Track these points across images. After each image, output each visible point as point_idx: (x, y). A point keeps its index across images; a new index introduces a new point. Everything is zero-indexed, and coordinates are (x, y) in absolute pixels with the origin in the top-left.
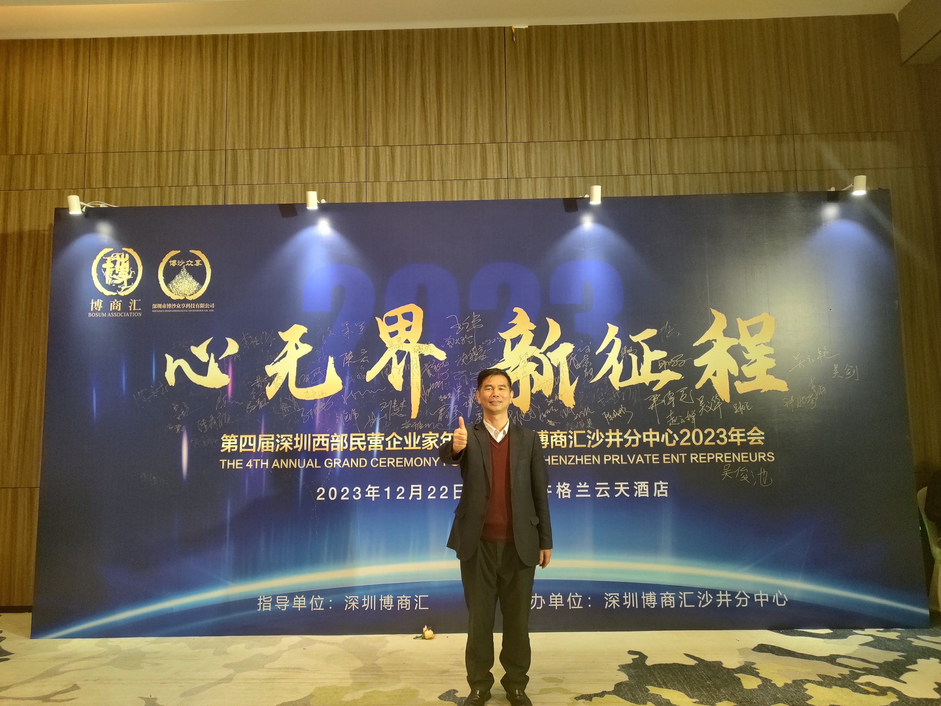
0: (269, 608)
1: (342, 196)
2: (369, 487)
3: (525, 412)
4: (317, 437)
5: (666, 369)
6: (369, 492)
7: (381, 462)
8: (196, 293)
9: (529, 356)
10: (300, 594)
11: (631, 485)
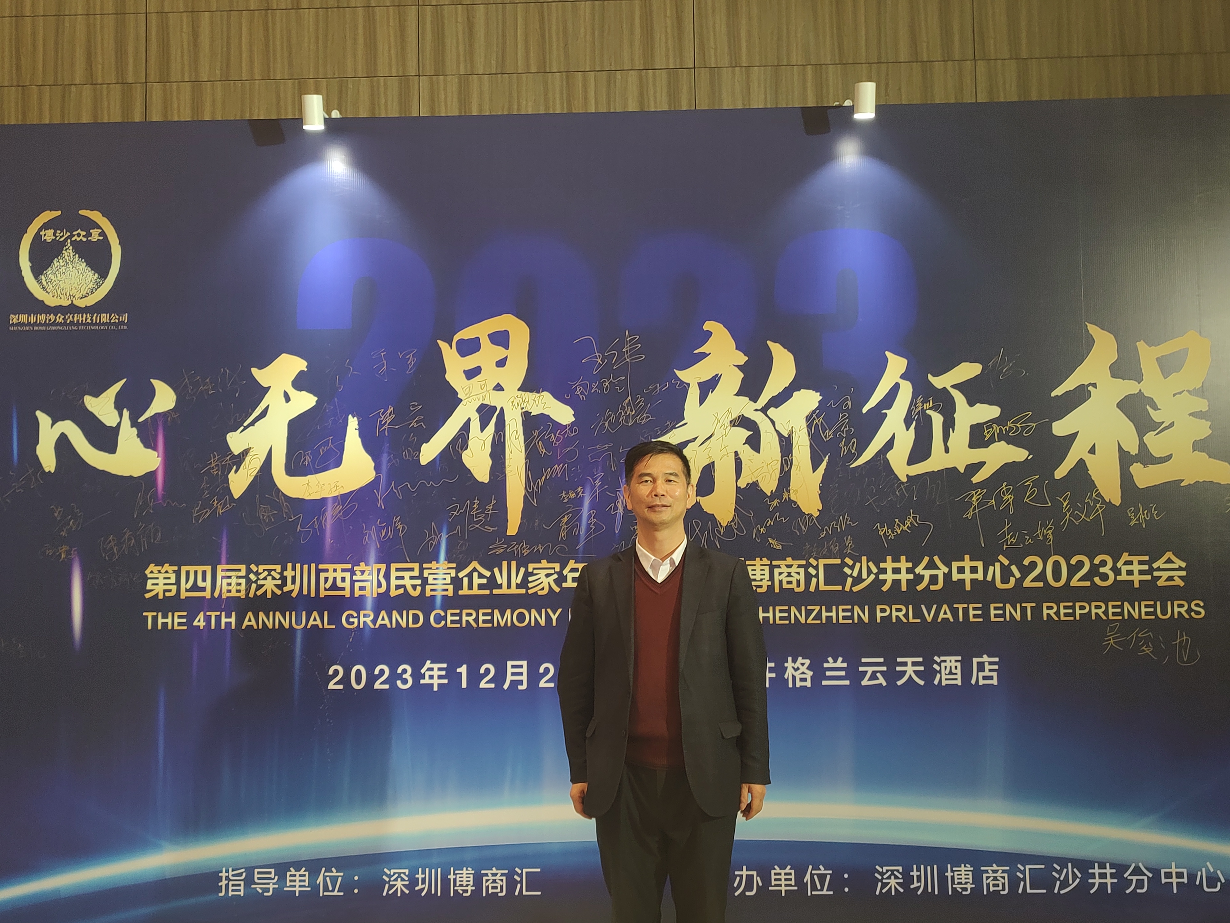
0: (240, 890)
1: (373, 104)
2: (428, 664)
3: (724, 524)
4: (327, 570)
5: (999, 441)
6: (428, 674)
7: (449, 618)
8: (92, 292)
9: (735, 415)
10: (297, 865)
11: (928, 663)
